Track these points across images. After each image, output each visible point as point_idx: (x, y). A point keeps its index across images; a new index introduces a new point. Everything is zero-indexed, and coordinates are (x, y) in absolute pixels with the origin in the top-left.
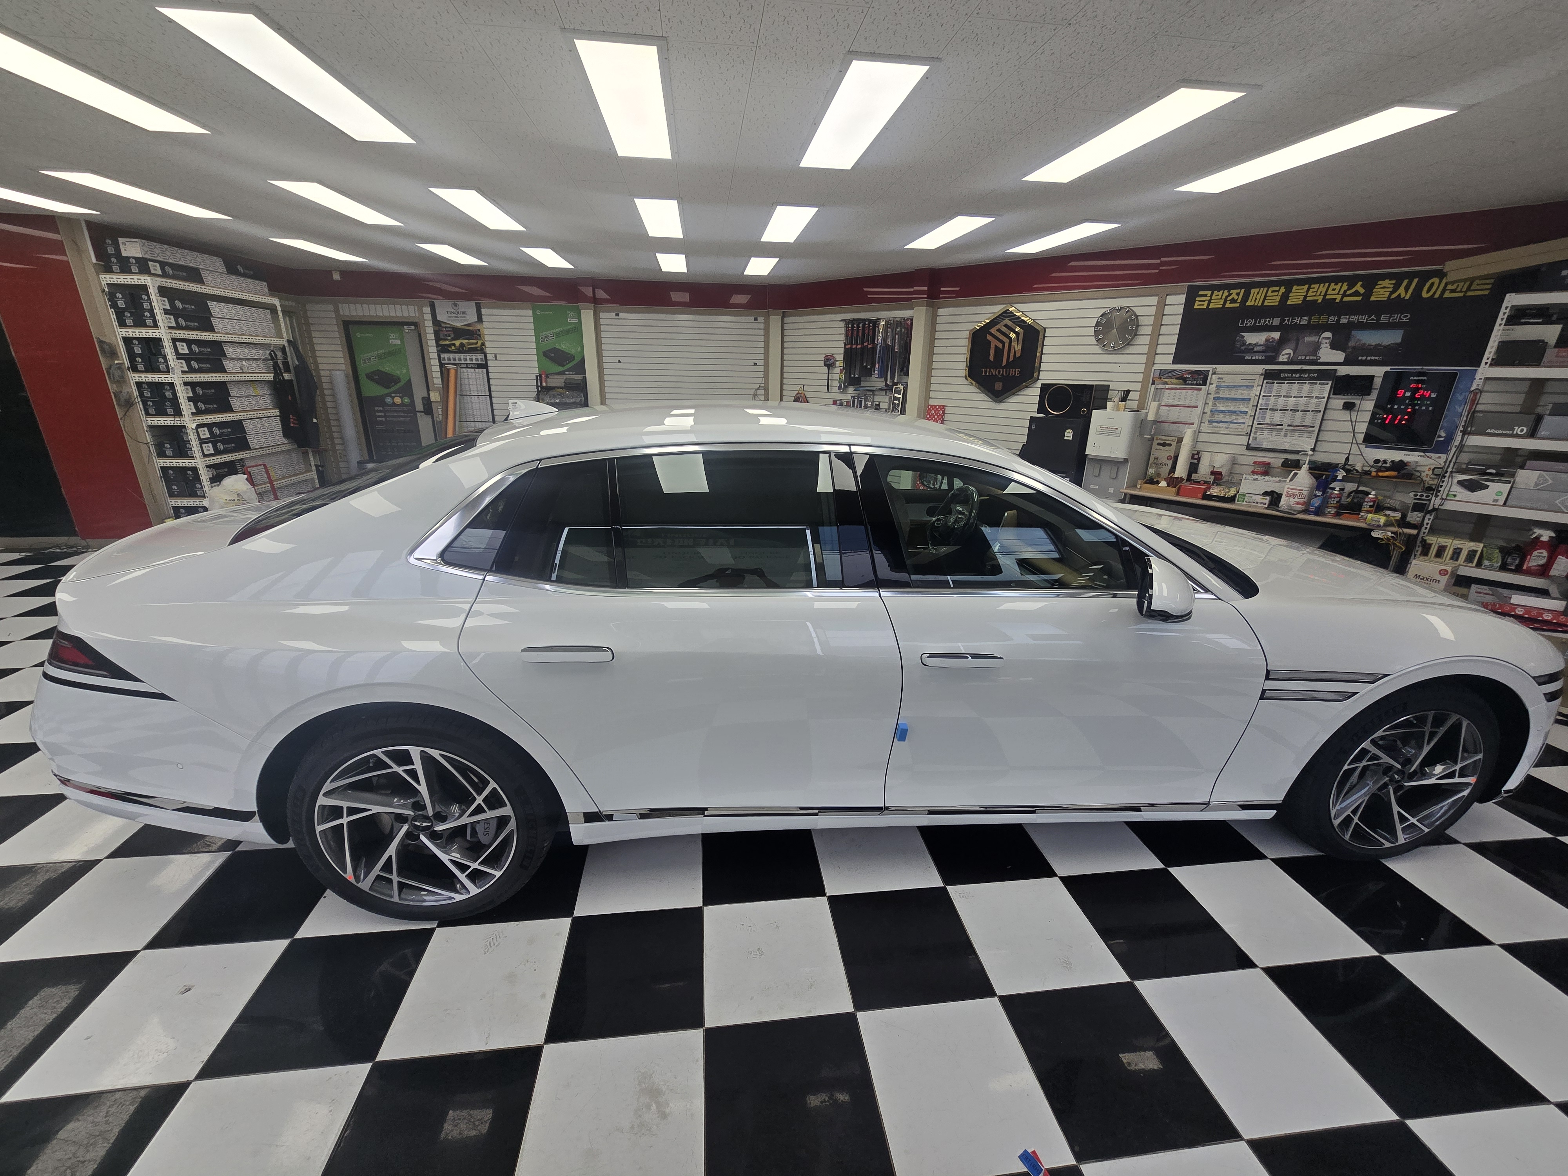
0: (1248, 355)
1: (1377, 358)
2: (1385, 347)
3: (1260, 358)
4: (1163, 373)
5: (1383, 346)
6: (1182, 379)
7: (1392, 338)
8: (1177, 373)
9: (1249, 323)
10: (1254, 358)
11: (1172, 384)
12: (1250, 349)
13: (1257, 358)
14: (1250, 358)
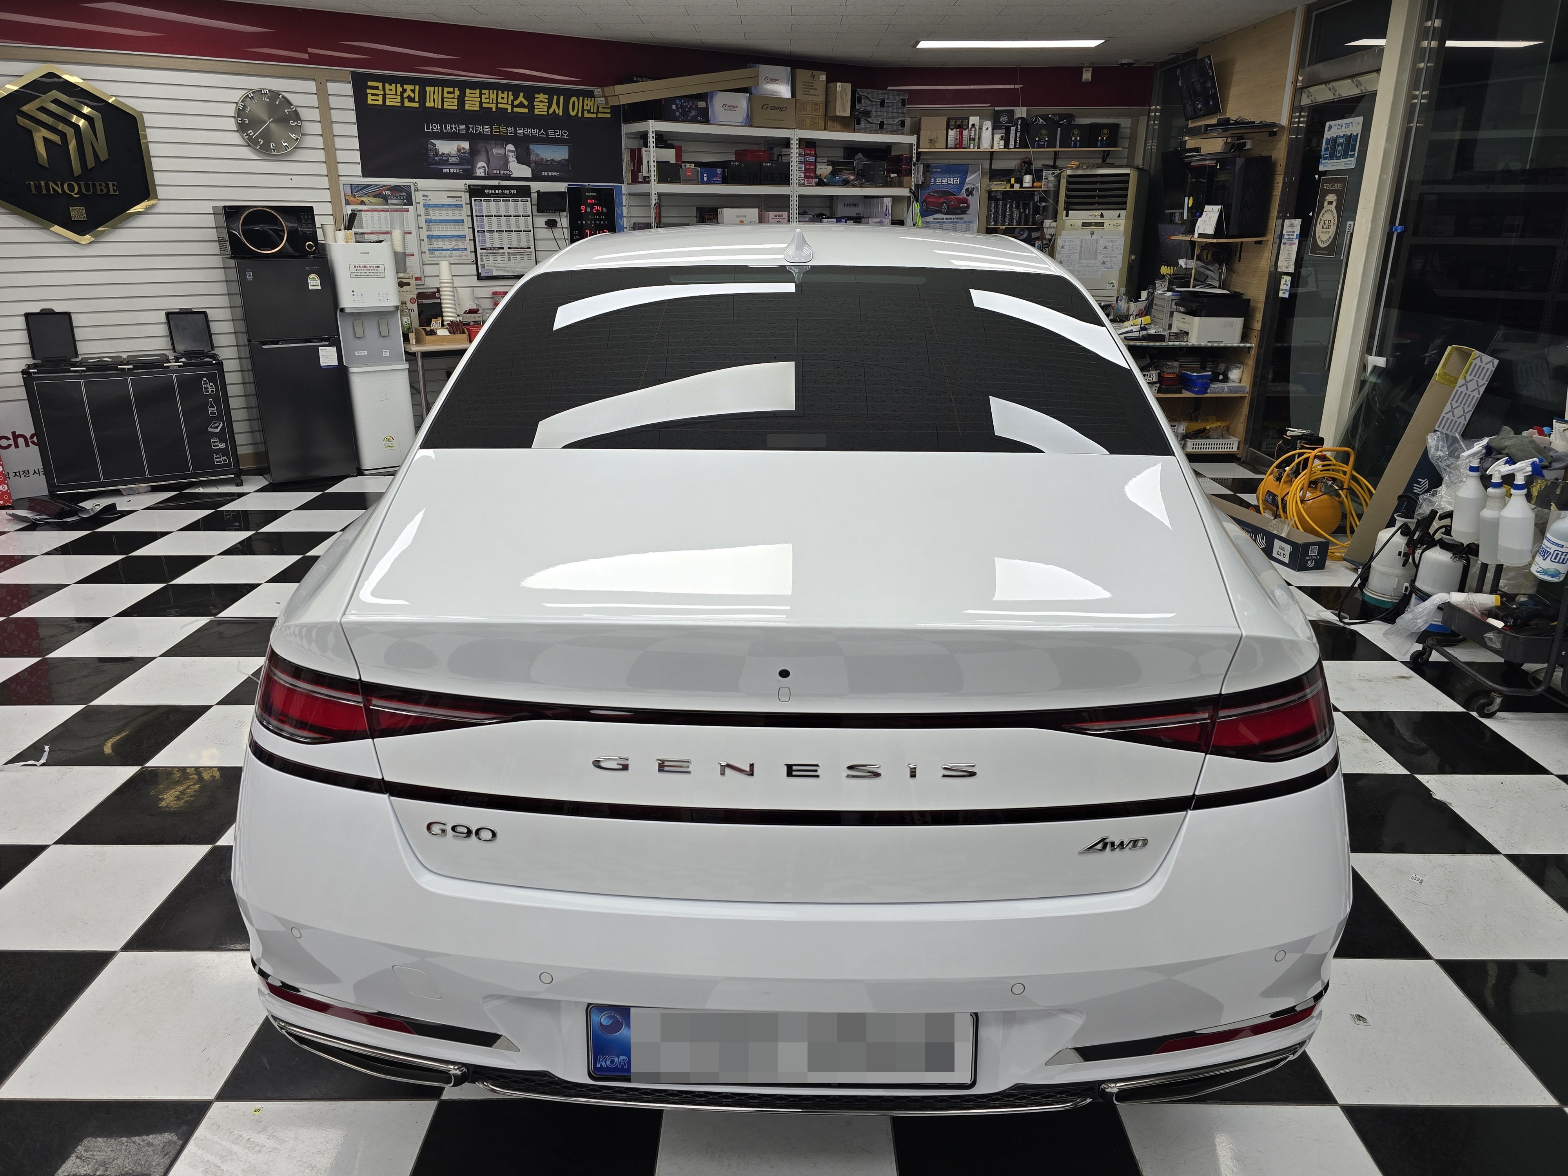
0: (446, 167)
1: (555, 174)
2: (559, 162)
3: (458, 171)
4: (356, 189)
5: (556, 162)
6: (381, 195)
7: (560, 154)
8: (371, 189)
9: (436, 128)
10: (452, 171)
11: (371, 204)
12: (445, 160)
13: (455, 171)
14: (448, 171)
